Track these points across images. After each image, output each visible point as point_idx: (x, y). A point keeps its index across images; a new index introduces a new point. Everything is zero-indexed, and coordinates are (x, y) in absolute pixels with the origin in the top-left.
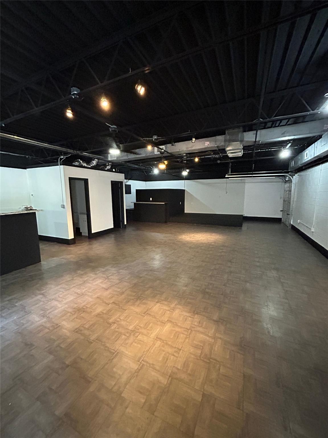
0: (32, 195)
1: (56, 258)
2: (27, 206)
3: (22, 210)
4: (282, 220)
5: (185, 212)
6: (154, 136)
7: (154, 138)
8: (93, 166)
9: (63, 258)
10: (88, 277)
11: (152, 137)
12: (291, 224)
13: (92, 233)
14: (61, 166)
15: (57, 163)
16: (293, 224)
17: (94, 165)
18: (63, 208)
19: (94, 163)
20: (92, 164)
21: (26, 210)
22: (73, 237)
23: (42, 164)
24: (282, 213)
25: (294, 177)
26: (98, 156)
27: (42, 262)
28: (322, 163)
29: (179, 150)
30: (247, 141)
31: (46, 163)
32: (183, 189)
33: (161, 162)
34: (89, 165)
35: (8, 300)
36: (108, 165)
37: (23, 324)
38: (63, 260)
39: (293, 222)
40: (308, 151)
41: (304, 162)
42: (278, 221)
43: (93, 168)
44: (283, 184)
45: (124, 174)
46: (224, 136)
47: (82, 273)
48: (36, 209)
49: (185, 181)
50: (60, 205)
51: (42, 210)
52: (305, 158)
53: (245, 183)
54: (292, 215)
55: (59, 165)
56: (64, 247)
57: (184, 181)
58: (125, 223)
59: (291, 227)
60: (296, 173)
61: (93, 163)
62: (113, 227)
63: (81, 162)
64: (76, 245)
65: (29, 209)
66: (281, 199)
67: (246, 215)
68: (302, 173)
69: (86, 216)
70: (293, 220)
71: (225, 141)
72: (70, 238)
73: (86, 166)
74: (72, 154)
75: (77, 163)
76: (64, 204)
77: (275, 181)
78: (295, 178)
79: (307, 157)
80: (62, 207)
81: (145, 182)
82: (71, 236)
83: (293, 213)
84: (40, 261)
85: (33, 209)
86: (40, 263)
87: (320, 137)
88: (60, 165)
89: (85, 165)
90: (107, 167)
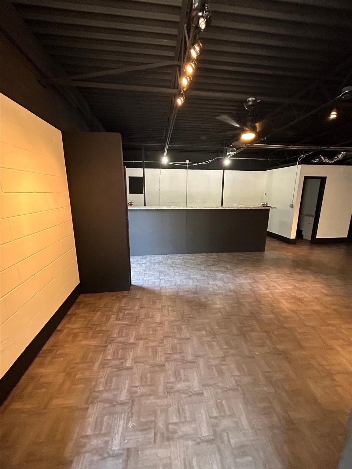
0: (265, 194)
1: (277, 252)
2: (264, 203)
3: (260, 206)
8: (337, 161)
9: (282, 254)
10: (307, 277)
13: (317, 237)
14: (299, 165)
15: (296, 163)
17: (339, 160)
18: (292, 207)
19: (340, 156)
20: (336, 159)
21: (264, 207)
22: (294, 238)
23: (280, 165)
26: (346, 148)
27: (265, 252)
31: (283, 164)
34: (332, 161)
35: (244, 269)
37: (254, 288)
38: (283, 255)
43: (336, 163)
47: (301, 271)
48: (271, 206)
50: (289, 205)
51: (275, 208)
55: (297, 165)
56: (284, 245)
61: (338, 157)
62: (346, 237)
63: (323, 158)
64: (296, 246)
65: (265, 205)
69: (314, 218)
72: (291, 238)
75: (316, 160)
76: (293, 204)
80: (290, 207)
82: (293, 236)
84: (264, 251)
85: (268, 206)
86: (263, 252)
89: (327, 161)
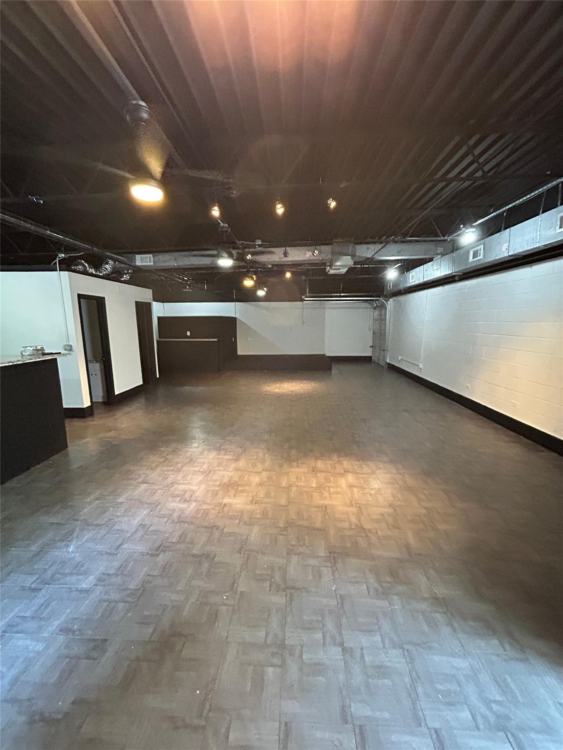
2: (36, 347)
4: (373, 358)
5: (239, 353)
6: (257, 240)
7: (257, 243)
8: (106, 274)
11: (255, 241)
12: (386, 362)
13: (116, 394)
14: (61, 272)
16: (390, 362)
17: (108, 273)
18: (69, 350)
19: (108, 267)
20: (105, 271)
22: (89, 404)
24: (371, 349)
25: (389, 302)
26: (116, 256)
28: (428, 288)
29: (268, 259)
30: (359, 257)
32: (233, 316)
33: (248, 277)
34: (101, 272)
36: (126, 274)
39: (390, 360)
40: (415, 273)
41: (408, 285)
42: (367, 360)
43: (106, 277)
44: (372, 310)
45: (151, 290)
46: (331, 246)
49: (236, 303)
50: (62, 345)
52: (411, 281)
53: (324, 308)
54: (388, 351)
55: (57, 270)
57: (234, 303)
58: (158, 376)
59: (387, 366)
60: (391, 298)
61: (107, 269)
62: (141, 383)
63: (86, 265)
65: (40, 352)
66: (370, 330)
67: (329, 354)
68: (401, 298)
70: (389, 357)
71: (333, 253)
72: (85, 406)
73: (94, 273)
74: (87, 252)
75: (79, 267)
76: (71, 344)
77: (355, 306)
78: (390, 304)
79: (413, 281)
80: (65, 350)
81: (162, 303)
82: (88, 401)
83: (389, 349)
84: (67, 446)
87: (431, 260)
88: (60, 270)
89: (93, 271)
90: (124, 276)
